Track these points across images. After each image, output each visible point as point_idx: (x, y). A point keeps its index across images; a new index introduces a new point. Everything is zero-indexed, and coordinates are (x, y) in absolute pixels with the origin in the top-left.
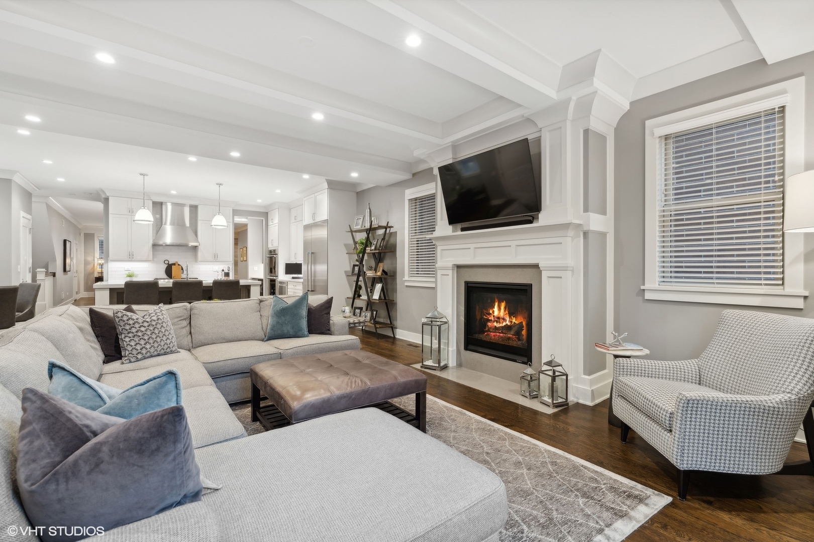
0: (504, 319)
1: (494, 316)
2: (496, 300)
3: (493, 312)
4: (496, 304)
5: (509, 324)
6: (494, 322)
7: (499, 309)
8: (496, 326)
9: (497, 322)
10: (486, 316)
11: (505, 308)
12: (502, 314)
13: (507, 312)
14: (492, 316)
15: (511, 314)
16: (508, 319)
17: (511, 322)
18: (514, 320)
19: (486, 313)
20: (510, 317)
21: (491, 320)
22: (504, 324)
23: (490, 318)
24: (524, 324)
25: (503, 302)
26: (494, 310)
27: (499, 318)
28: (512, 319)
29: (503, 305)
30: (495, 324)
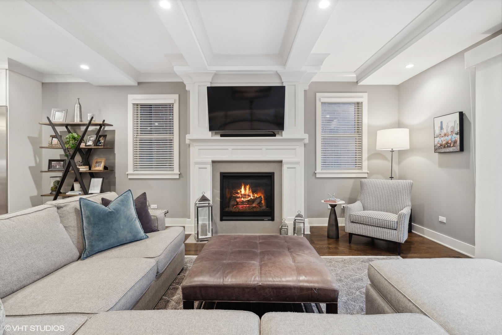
0: (249, 196)
1: (241, 194)
2: (243, 184)
3: (241, 192)
4: (243, 187)
5: (252, 198)
6: (242, 198)
7: (245, 190)
8: (243, 201)
9: (244, 198)
10: (235, 195)
11: (249, 189)
12: (247, 192)
13: (251, 191)
14: (240, 194)
15: (254, 192)
16: (252, 195)
17: (254, 197)
18: (256, 195)
19: (235, 193)
20: (253, 194)
21: (239, 197)
22: (249, 198)
23: (238, 196)
24: (262, 197)
25: (248, 185)
26: (241, 190)
27: (245, 195)
28: (254, 195)
29: (248, 187)
30: (243, 199)
